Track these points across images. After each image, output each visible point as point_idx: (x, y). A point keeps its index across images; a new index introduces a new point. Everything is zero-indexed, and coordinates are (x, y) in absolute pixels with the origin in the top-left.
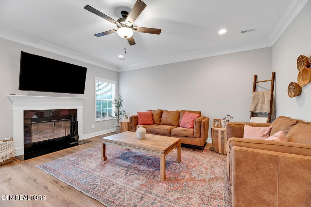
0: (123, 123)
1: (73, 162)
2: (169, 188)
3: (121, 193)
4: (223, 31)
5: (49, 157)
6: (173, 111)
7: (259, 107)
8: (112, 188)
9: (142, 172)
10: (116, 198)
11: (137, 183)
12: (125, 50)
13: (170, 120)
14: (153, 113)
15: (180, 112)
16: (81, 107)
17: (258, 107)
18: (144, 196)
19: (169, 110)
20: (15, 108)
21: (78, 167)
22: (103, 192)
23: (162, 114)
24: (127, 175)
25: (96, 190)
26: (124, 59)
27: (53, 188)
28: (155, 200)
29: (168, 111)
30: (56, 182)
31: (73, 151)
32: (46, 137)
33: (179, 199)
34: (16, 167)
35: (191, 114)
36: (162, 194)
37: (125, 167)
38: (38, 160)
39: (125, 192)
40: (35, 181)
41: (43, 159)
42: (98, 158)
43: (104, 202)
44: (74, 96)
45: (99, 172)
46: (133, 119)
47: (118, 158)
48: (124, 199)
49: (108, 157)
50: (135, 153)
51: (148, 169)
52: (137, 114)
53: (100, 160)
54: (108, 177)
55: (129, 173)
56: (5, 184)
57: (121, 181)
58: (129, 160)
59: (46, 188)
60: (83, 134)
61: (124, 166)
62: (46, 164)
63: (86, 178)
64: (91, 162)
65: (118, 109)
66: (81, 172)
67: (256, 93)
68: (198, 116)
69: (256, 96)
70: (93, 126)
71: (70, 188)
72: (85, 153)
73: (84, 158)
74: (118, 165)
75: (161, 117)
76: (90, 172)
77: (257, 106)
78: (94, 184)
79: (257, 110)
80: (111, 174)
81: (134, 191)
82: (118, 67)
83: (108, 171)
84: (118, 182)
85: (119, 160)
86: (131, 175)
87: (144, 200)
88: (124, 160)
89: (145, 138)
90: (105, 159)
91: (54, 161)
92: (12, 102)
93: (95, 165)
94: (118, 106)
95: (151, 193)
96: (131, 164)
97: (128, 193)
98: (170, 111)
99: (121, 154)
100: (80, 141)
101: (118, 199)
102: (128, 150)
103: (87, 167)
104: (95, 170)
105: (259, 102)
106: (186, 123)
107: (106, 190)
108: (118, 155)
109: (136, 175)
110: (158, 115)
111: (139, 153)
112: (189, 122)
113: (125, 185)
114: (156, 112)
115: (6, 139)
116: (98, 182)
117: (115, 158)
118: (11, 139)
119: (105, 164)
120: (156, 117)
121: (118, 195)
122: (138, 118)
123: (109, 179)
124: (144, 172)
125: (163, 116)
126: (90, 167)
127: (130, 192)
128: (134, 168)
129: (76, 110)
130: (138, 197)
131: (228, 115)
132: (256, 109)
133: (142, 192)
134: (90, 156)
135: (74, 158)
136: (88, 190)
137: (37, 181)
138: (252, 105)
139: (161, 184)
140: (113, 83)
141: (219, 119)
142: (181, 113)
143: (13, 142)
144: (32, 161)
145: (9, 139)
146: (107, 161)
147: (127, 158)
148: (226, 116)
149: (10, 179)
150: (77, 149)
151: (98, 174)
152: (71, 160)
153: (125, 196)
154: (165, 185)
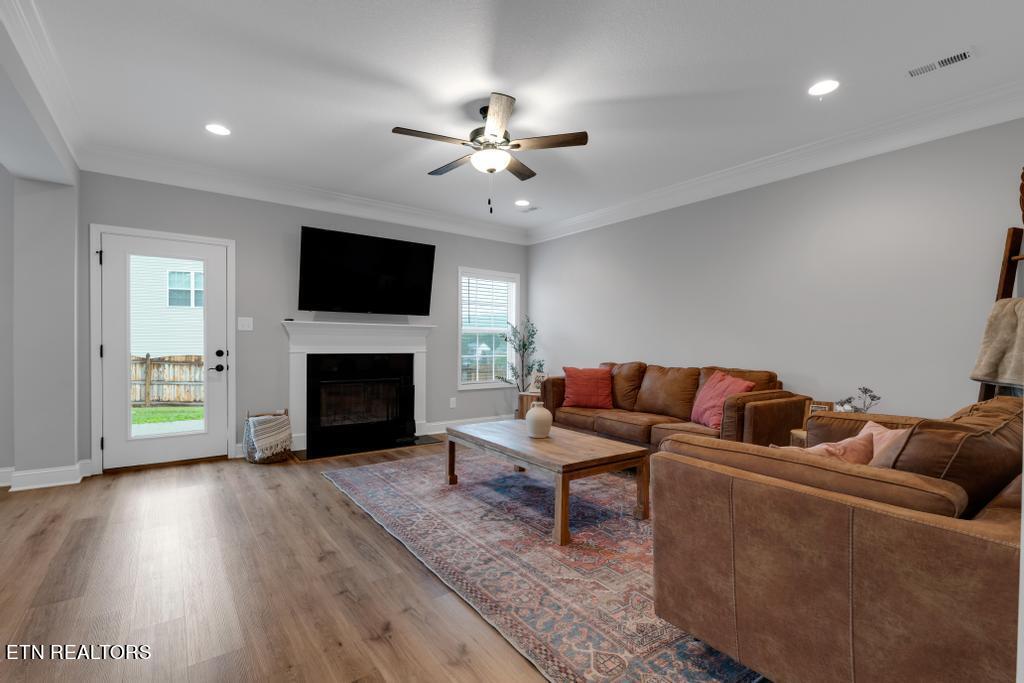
0: (525, 399)
1: (388, 476)
2: (562, 560)
3: (453, 544)
4: (823, 87)
5: (347, 460)
6: (679, 369)
7: (1012, 365)
8: (440, 532)
9: (522, 519)
10: (439, 548)
11: (495, 536)
12: (489, 203)
13: (661, 399)
14: (615, 371)
15: (699, 374)
16: (423, 349)
17: (1010, 362)
18: (494, 558)
19: (667, 365)
20: (293, 348)
21: (393, 487)
22: (420, 535)
23: (643, 377)
24: (485, 518)
25: (409, 529)
26: (533, 209)
27: (339, 511)
28: (514, 569)
29: (661, 368)
30: (347, 503)
31: (396, 455)
32: (348, 419)
33: (568, 581)
34: (290, 468)
35: (729, 379)
36: (538, 566)
37: (490, 504)
38: (329, 462)
39: (461, 544)
40: (314, 495)
41: (336, 463)
42: (440, 478)
43: (414, 549)
44: (407, 322)
45: (430, 502)
46: (549, 387)
47: (485, 484)
48: (453, 554)
49: (461, 479)
50: (535, 481)
51: (540, 517)
52: (562, 374)
53: (443, 482)
54: (443, 513)
55: (491, 516)
56: (271, 491)
57: (463, 526)
58: (510, 491)
59: (328, 509)
60: (428, 422)
61: (490, 501)
62: (339, 471)
63: (400, 507)
64: (422, 483)
65: (522, 356)
66: (395, 496)
67: (1006, 304)
68: (748, 387)
69: (1004, 316)
70: (453, 403)
71: (366, 517)
72: (418, 464)
73: (411, 472)
74: (477, 496)
75: (639, 387)
76: (411, 499)
77: (1005, 360)
78: (409, 520)
79: (1004, 373)
80: (451, 510)
81: (480, 546)
82: (526, 232)
83: (450, 503)
84: (458, 527)
85: (486, 489)
86: (493, 519)
87: (492, 564)
88: (496, 490)
89: (548, 437)
90: (453, 480)
91: (354, 470)
92: (288, 334)
93: (429, 488)
94: (524, 347)
95: (512, 557)
96: (507, 500)
97: (467, 547)
98: (670, 369)
99: (496, 477)
100: (418, 438)
101: (441, 551)
102: (522, 470)
103: (410, 490)
104: (422, 497)
105: (1013, 343)
106: (706, 410)
107: (427, 533)
108: (489, 479)
109: (503, 523)
110: (628, 379)
111: (545, 483)
112: (714, 407)
113: (469, 534)
114: (625, 371)
115: (278, 412)
116: (418, 518)
117: (477, 484)
118: (286, 413)
119: (450, 490)
120: (622, 386)
121: (444, 545)
122: (564, 386)
123: (443, 517)
124: (527, 521)
125: (646, 383)
126: (417, 490)
127: (470, 546)
128: (509, 510)
129: (410, 357)
130: (482, 558)
131: (866, 391)
132: (1000, 370)
133: (496, 552)
134: (426, 471)
135: (393, 470)
136: (395, 525)
137: (318, 497)
138: (985, 353)
139: (550, 549)
140: (512, 280)
141: (827, 404)
142: (702, 376)
143: (288, 420)
144: (317, 463)
145: (283, 411)
146: (457, 485)
147: (506, 487)
148: (856, 393)
149: (279, 486)
150: (406, 455)
151: (426, 505)
152: (386, 472)
153: (458, 550)
154: (558, 553)
